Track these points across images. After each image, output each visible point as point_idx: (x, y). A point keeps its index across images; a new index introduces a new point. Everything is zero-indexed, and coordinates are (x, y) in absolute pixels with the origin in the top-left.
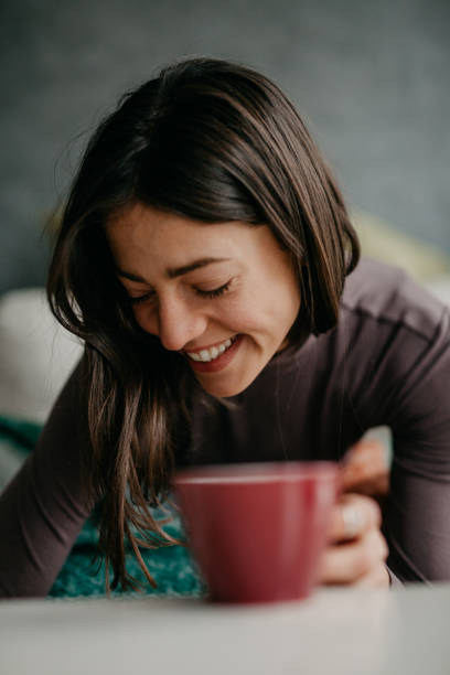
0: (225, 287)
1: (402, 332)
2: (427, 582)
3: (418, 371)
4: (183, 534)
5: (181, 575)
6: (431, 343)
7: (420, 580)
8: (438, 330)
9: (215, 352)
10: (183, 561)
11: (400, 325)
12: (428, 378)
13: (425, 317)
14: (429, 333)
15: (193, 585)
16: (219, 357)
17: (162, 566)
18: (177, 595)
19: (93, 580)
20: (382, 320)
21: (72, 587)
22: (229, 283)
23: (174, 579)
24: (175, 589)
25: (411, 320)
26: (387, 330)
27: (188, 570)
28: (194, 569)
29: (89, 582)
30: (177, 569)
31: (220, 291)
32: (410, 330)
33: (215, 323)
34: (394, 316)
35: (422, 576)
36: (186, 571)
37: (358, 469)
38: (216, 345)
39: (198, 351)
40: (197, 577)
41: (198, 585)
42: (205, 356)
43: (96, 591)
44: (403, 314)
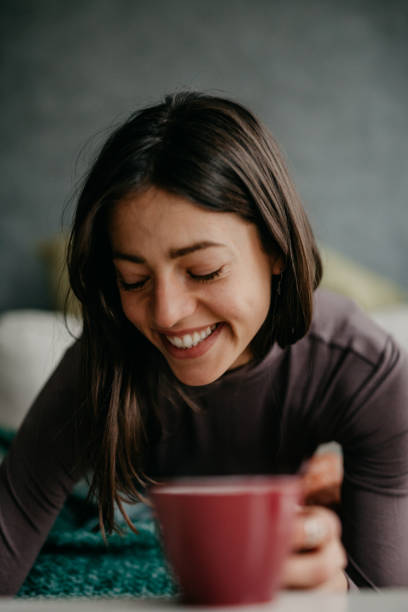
0: (217, 273)
1: (350, 357)
2: (376, 588)
3: (364, 393)
4: (157, 537)
5: (155, 576)
6: (376, 368)
7: (370, 586)
8: (382, 356)
9: (197, 338)
10: (157, 562)
11: (348, 350)
12: (373, 399)
13: (370, 345)
14: (374, 359)
15: (165, 584)
16: (199, 343)
17: (137, 567)
18: (151, 595)
19: (73, 578)
20: (332, 346)
21: (53, 585)
22: (220, 270)
23: (148, 578)
24: (148, 588)
25: (358, 347)
26: (337, 354)
27: (161, 570)
28: (167, 570)
29: (70, 580)
30: (151, 569)
31: (212, 276)
32: (357, 355)
33: (203, 306)
34: (343, 342)
35: (371, 583)
36: (160, 571)
37: (315, 478)
38: (199, 330)
39: (181, 334)
40: (169, 577)
41: (170, 585)
42: (188, 341)
43: (76, 589)
44: (351, 341)
